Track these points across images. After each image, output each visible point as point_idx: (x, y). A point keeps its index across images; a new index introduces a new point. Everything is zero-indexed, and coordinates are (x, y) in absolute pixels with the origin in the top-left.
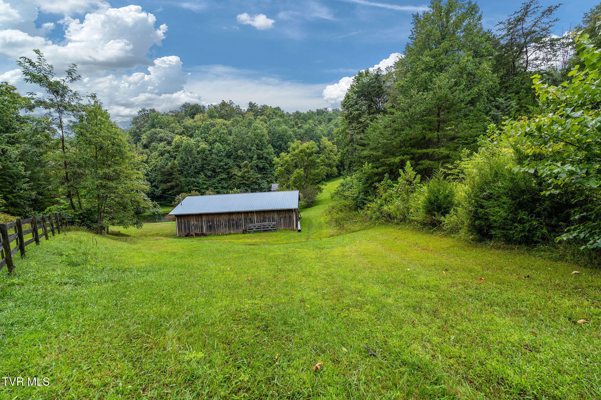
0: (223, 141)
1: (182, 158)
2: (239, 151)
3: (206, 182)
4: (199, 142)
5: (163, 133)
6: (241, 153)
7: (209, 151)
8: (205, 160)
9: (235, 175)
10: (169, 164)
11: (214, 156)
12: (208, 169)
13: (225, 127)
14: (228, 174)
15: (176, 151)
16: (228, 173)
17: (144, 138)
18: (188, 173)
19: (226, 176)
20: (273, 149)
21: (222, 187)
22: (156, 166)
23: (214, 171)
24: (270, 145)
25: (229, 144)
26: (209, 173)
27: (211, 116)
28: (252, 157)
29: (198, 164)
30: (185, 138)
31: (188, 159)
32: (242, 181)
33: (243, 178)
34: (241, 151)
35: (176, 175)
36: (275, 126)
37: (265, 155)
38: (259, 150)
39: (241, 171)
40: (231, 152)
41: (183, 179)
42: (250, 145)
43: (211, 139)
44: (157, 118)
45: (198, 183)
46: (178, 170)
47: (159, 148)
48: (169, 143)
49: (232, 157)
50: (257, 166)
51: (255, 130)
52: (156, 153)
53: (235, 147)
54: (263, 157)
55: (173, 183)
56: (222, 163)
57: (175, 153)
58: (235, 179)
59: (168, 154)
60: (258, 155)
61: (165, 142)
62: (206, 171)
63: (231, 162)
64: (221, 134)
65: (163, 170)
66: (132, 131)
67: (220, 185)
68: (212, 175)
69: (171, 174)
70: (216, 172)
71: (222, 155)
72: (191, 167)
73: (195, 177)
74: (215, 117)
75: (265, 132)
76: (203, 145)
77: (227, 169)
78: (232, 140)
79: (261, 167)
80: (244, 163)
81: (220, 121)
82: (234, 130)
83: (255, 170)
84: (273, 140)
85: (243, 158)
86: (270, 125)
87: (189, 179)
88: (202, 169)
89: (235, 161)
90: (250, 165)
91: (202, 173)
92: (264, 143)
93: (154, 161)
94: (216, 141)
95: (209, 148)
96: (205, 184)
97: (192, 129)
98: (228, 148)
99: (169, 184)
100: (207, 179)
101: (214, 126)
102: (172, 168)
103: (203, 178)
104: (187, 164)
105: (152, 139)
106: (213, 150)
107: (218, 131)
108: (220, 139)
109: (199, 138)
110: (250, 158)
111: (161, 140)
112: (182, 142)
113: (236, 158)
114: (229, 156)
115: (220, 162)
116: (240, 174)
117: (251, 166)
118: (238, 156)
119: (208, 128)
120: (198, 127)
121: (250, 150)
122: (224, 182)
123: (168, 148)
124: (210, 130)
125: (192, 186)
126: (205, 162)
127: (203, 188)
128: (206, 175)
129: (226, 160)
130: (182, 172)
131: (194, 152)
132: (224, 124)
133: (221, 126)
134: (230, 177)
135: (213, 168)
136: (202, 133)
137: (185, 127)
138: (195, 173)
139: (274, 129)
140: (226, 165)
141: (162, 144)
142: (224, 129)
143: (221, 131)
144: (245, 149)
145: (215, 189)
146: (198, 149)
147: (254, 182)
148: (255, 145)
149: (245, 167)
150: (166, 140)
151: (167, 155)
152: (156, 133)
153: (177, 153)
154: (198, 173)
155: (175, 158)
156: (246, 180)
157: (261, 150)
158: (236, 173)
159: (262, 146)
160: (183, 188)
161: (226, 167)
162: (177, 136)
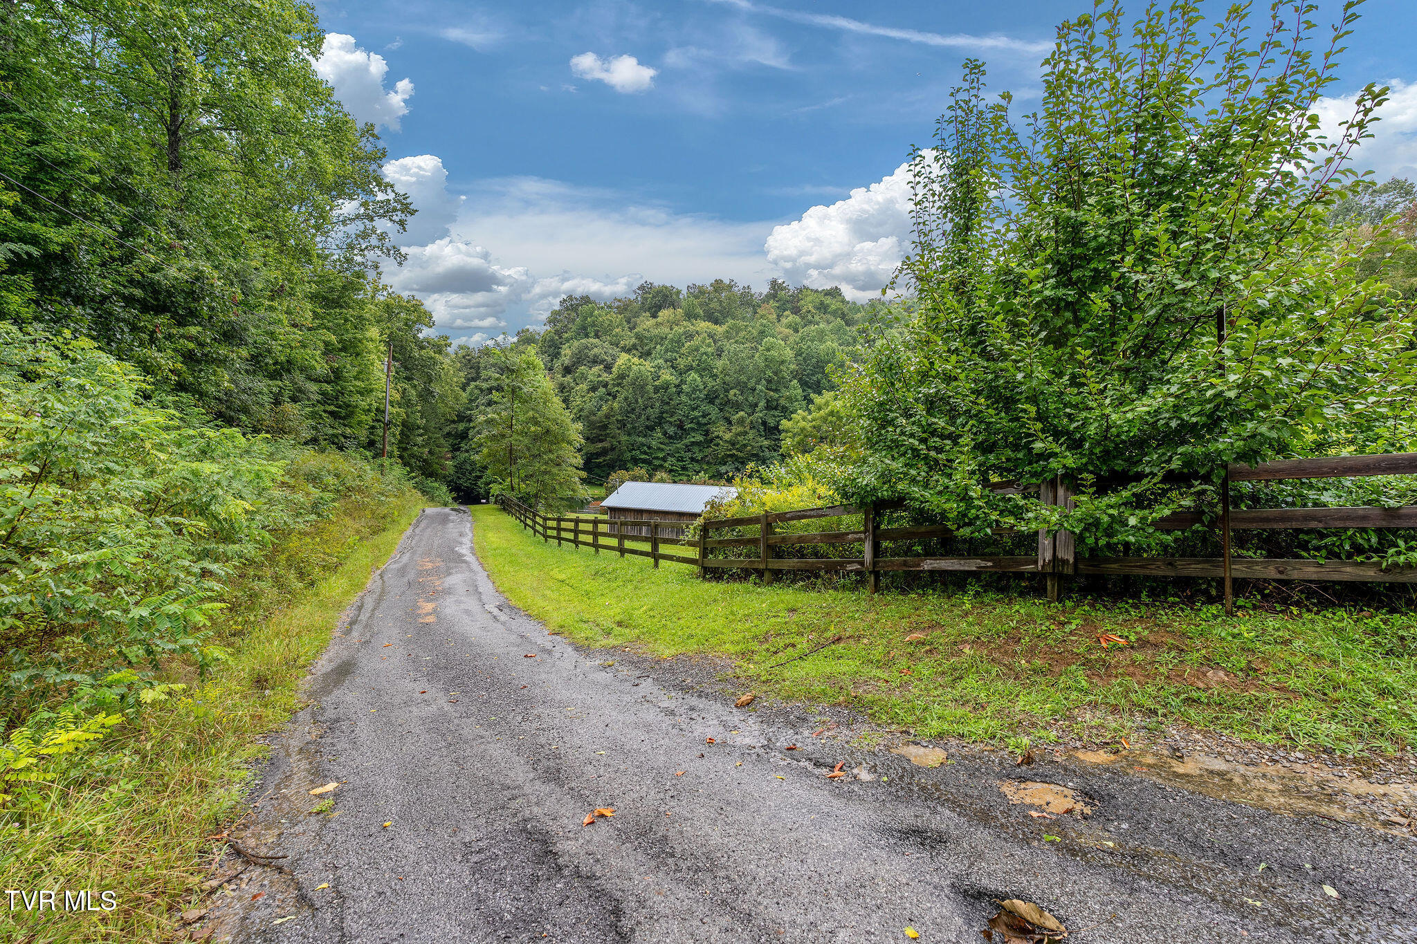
0: (704, 370)
1: (626, 399)
2: (732, 392)
3: (663, 446)
4: (659, 368)
5: (599, 347)
6: (735, 395)
7: (677, 386)
8: (668, 403)
9: (718, 437)
10: (604, 408)
11: (684, 398)
12: (671, 423)
13: (711, 340)
14: (706, 435)
15: (619, 385)
16: (707, 433)
17: (567, 353)
18: (634, 428)
19: (702, 438)
20: (800, 391)
21: (692, 459)
22: (581, 410)
23: (681, 426)
24: (796, 381)
25: (714, 376)
26: (671, 430)
27: (690, 316)
28: (756, 405)
29: (653, 413)
30: (636, 360)
31: (637, 401)
32: (730, 450)
33: (733, 444)
34: (735, 391)
35: (613, 429)
36: (812, 341)
37: (783, 402)
38: (772, 390)
39: (730, 430)
40: (716, 391)
41: (624, 438)
42: (753, 381)
43: (682, 363)
44: (591, 315)
45: (649, 448)
46: (617, 420)
47: (590, 377)
48: (608, 368)
49: (717, 401)
50: (764, 423)
51: (768, 350)
52: (584, 386)
53: (724, 383)
54: (777, 405)
55: (606, 444)
56: (696, 413)
57: (616, 389)
58: (717, 445)
59: (604, 390)
60: (768, 401)
61: (602, 366)
62: (666, 426)
63: (714, 411)
64: (702, 354)
65: (593, 418)
66: (548, 338)
67: (689, 454)
68: (676, 433)
69: (605, 427)
70: (685, 430)
71: (698, 398)
72: (639, 417)
73: (645, 436)
74: (696, 317)
75: (789, 354)
76: (667, 376)
77: (706, 424)
78: (720, 369)
79: (772, 425)
80: (738, 416)
81: (703, 325)
82: (730, 346)
83: (759, 431)
84: (805, 370)
85: (738, 406)
86: (802, 339)
87: (634, 438)
88: (660, 421)
89: (721, 410)
90: (748, 421)
91: (658, 430)
92: (783, 378)
93: (579, 401)
94: (690, 368)
95: (677, 382)
96: (663, 450)
97: (651, 341)
98: (711, 383)
99: (600, 445)
100: (667, 441)
101: (690, 336)
102: (607, 416)
103: (659, 438)
104: (633, 410)
105: (579, 359)
106: (684, 387)
107: (697, 350)
108: (698, 365)
109: (661, 361)
110: (751, 406)
111: (595, 361)
112: (629, 368)
113: (725, 405)
114: (711, 399)
115: (694, 409)
116: (727, 436)
117: (752, 422)
118: (729, 400)
119: (678, 342)
120: (662, 339)
121: (754, 390)
122: (696, 449)
123: (606, 377)
124: (683, 345)
125: (638, 452)
126: (666, 408)
127: (657, 458)
128: (665, 434)
129: (705, 407)
130: (625, 425)
131: (650, 388)
132: (711, 336)
133: (705, 339)
134: (709, 441)
135: (680, 420)
136: (667, 351)
137: (638, 336)
138: (647, 427)
139: (809, 347)
140: (704, 416)
141: (596, 369)
142: (709, 346)
143: (702, 350)
144: (742, 387)
145: (678, 461)
146: (656, 383)
147: (753, 455)
148: (764, 382)
149: (738, 423)
150: (603, 361)
151: (602, 390)
152: (587, 347)
153: (619, 389)
154: (652, 429)
155: (615, 397)
156: (738, 450)
157: (776, 391)
158: (721, 434)
159: (779, 382)
160: (622, 454)
161: (703, 421)
162: (623, 354)
